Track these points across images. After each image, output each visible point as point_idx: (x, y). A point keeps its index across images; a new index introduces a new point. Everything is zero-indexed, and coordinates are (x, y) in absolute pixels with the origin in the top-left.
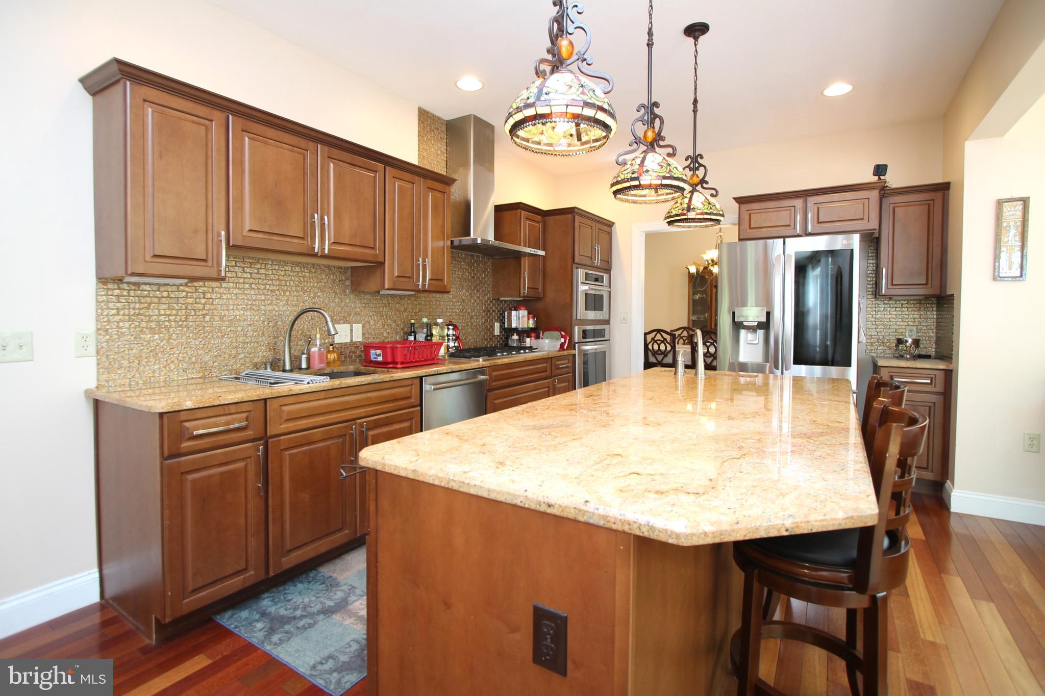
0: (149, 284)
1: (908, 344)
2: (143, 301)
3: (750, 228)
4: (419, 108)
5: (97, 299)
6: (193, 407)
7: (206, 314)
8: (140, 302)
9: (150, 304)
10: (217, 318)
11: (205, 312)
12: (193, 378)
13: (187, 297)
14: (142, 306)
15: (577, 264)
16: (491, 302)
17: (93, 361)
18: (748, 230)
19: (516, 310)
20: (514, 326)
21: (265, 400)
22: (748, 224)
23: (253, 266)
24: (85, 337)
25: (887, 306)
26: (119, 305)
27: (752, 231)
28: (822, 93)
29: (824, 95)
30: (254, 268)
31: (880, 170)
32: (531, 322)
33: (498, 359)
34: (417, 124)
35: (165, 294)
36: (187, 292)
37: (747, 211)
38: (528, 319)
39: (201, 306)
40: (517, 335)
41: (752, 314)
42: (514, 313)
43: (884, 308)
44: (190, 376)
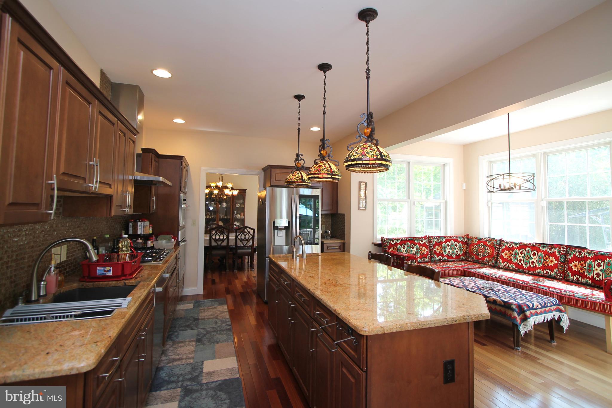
1: (329, 233)
3: (276, 181)
18: (275, 181)
19: (140, 221)
20: (139, 233)
22: (275, 178)
27: (276, 182)
32: (151, 229)
37: (275, 172)
38: (150, 228)
41: (283, 222)
42: (139, 224)
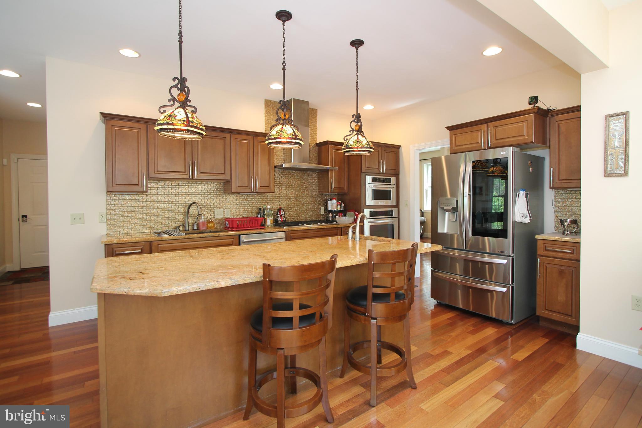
0: (127, 194)
1: (566, 224)
2: (125, 201)
4: (265, 100)
5: (107, 200)
6: (117, 243)
7: (151, 206)
8: (123, 201)
9: (127, 202)
10: (156, 207)
11: (150, 205)
12: (145, 232)
13: (143, 199)
14: (124, 203)
15: (363, 173)
16: (317, 196)
17: (105, 224)
18: (455, 148)
19: (331, 200)
20: (329, 209)
21: (151, 242)
22: (454, 143)
23: (172, 185)
24: (102, 215)
25: (569, 195)
26: (115, 203)
28: (482, 54)
29: (484, 55)
30: (173, 185)
31: (533, 100)
32: (339, 207)
33: (300, 227)
34: (264, 108)
35: (134, 198)
36: (143, 197)
37: (454, 135)
38: (337, 206)
39: (149, 203)
40: (331, 214)
42: (329, 202)
43: (567, 196)
44: (144, 231)
